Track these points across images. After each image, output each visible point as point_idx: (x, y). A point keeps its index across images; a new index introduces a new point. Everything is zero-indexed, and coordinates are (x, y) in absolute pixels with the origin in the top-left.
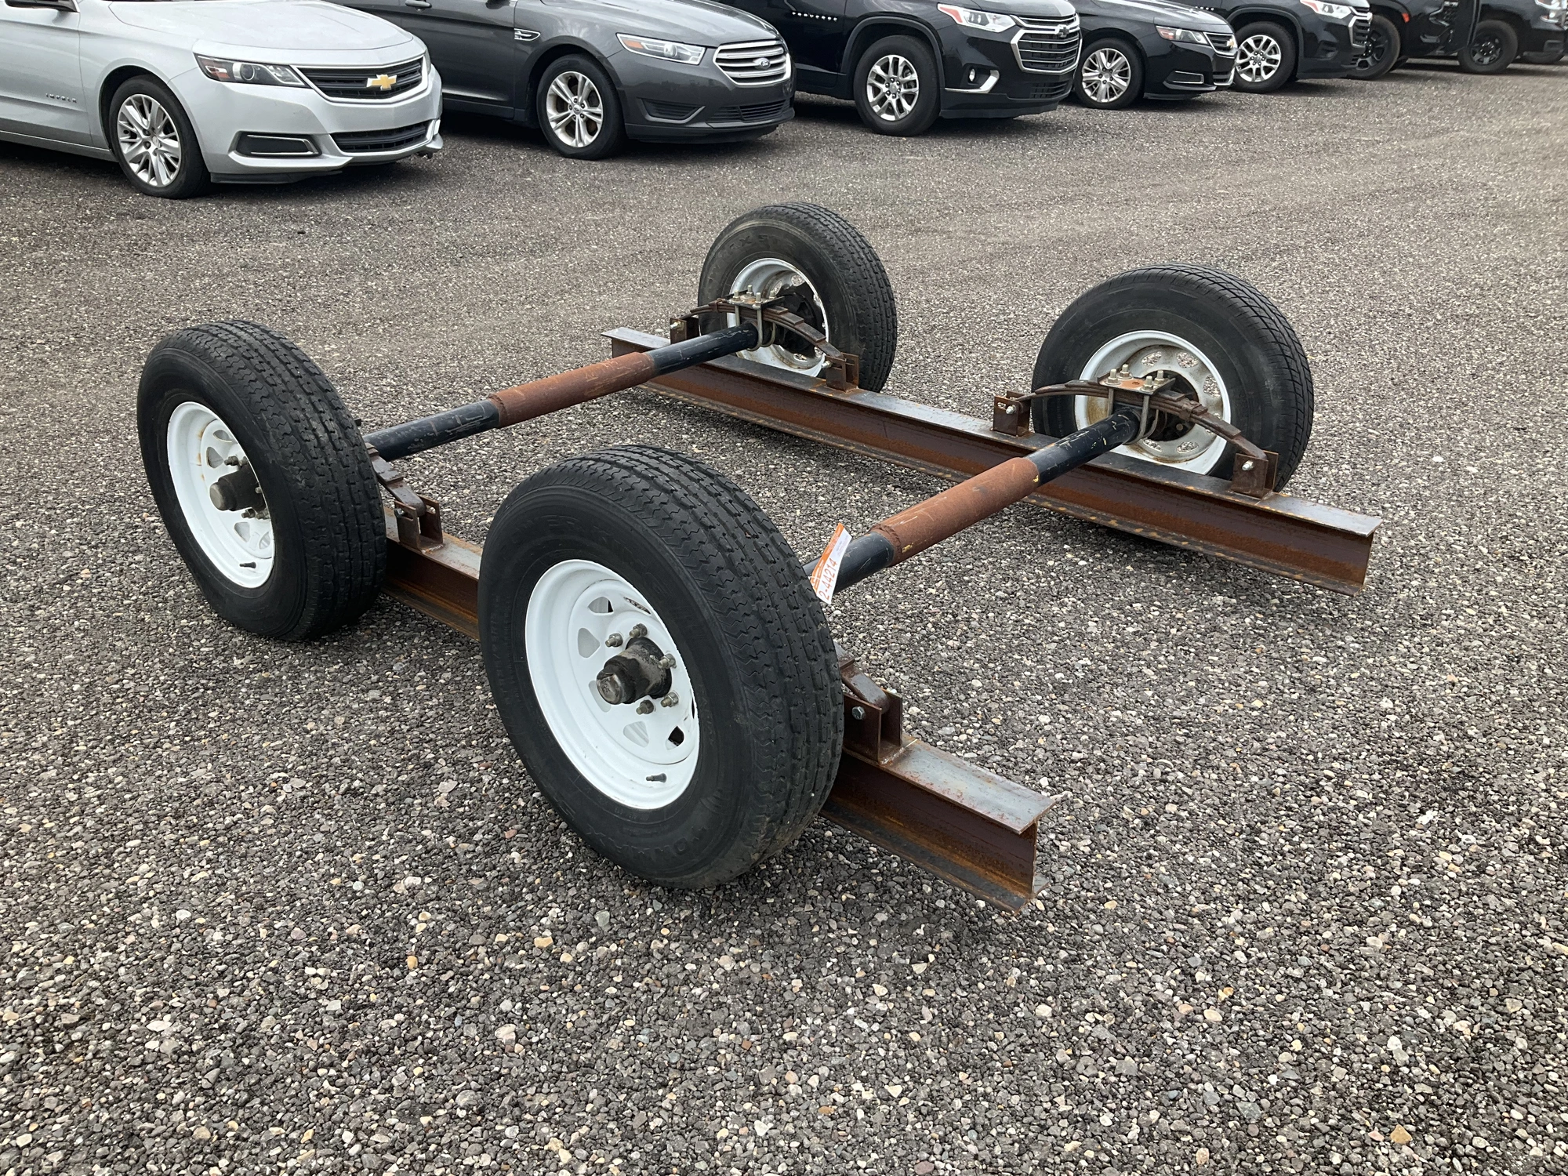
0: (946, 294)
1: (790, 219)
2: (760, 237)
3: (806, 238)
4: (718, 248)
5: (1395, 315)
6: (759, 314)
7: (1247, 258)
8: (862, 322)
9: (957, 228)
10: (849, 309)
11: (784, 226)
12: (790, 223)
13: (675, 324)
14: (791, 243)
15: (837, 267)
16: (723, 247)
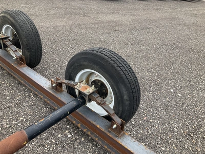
0: (82, 31)
5: (166, 45)
7: (142, 29)
9: (92, 16)
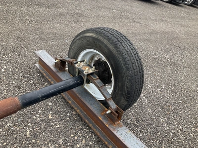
1: (109, 39)
2: (94, 42)
3: (114, 52)
4: (78, 38)
6: (86, 77)
8: (129, 94)
10: (125, 88)
11: (106, 42)
12: (108, 41)
13: (57, 61)
14: (107, 50)
15: (125, 69)
16: (79, 39)
